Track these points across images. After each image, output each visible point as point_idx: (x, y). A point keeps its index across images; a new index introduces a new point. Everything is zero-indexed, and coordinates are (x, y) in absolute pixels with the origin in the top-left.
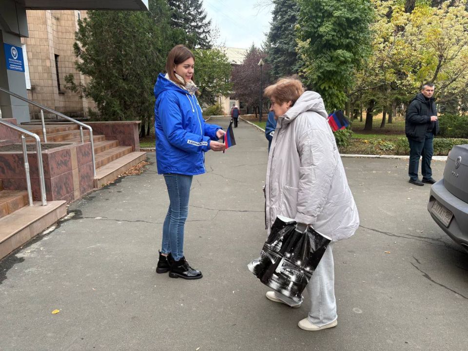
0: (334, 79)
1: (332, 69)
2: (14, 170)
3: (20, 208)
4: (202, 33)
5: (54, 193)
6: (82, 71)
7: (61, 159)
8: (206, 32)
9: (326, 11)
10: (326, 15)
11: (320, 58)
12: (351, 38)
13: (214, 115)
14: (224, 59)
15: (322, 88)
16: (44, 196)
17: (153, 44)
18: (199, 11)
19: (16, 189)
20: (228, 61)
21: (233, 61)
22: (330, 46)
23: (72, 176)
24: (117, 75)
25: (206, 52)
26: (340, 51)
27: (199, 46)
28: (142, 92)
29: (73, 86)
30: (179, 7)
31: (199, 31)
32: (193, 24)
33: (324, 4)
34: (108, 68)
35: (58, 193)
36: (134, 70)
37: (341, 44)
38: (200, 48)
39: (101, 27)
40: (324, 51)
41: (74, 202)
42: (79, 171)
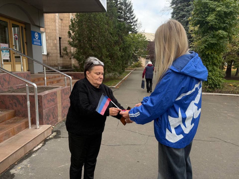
0: (215, 48)
1: (214, 42)
2: (22, 105)
3: (23, 130)
4: (133, 25)
5: (45, 119)
6: (71, 45)
7: (51, 98)
8: (135, 25)
9: (211, 8)
10: (211, 10)
11: (206, 36)
12: (227, 23)
13: (137, 67)
14: (144, 38)
15: (207, 53)
16: (38, 122)
17: (108, 30)
18: (132, 14)
19: (23, 117)
20: (146, 40)
21: (149, 39)
22: (213, 28)
23: (57, 108)
24: (89, 47)
25: (135, 35)
26: (220, 31)
27: (131, 32)
28: (101, 56)
29: (67, 53)
30: (121, 13)
31: (131, 25)
32: (128, 21)
33: (210, 4)
34: (84, 43)
35: (48, 119)
36: (98, 45)
37: (220, 27)
38: (131, 33)
39: (82, 22)
40: (209, 31)
41: (57, 124)
42: (62, 104)
